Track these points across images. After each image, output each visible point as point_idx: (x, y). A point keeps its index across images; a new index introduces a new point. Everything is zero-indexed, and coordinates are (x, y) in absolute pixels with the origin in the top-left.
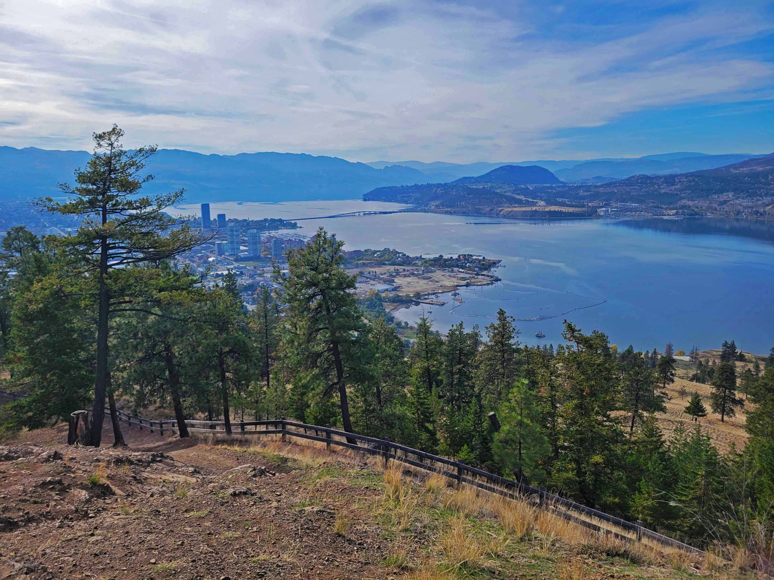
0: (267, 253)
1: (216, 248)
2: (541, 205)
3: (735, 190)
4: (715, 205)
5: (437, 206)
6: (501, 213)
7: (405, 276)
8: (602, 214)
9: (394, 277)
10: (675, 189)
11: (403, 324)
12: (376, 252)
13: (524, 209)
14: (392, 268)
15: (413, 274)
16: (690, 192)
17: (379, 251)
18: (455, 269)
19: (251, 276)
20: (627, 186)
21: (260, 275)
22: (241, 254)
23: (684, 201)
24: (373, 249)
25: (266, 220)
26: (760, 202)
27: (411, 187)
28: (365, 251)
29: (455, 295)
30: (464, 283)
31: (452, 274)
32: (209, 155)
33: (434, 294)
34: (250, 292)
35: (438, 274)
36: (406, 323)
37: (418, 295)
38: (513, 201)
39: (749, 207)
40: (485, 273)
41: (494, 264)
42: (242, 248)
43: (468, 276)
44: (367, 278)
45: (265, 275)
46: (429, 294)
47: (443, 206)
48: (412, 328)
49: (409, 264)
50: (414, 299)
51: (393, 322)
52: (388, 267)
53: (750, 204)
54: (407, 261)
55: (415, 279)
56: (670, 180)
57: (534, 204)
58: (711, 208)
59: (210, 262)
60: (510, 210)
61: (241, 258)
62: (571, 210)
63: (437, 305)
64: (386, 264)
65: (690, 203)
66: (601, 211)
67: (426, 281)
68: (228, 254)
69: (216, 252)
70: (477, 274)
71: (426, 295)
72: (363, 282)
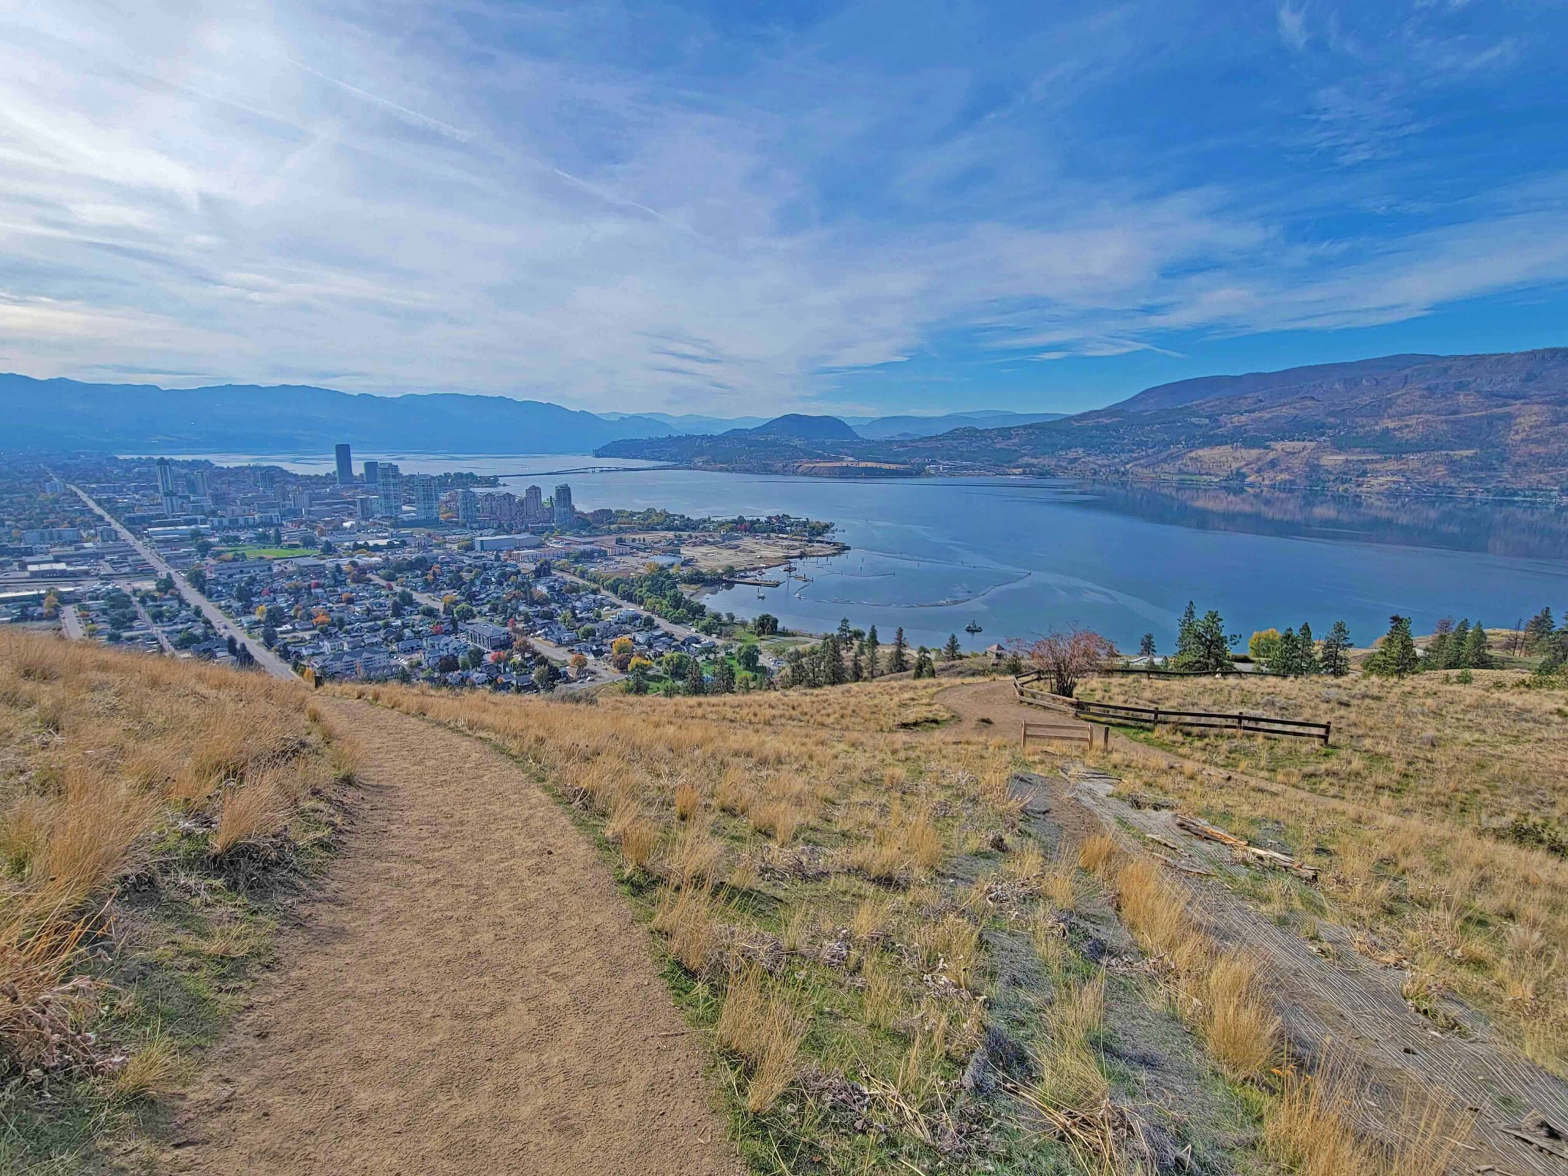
0: (450, 514)
1: (358, 508)
2: (849, 461)
3: (1084, 446)
4: (1064, 464)
5: (706, 462)
6: (800, 470)
7: (695, 545)
8: (933, 472)
9: (678, 545)
10: (1014, 444)
11: (725, 619)
12: (632, 514)
13: (830, 465)
14: (671, 535)
15: (707, 542)
16: (1030, 447)
17: (639, 513)
18: (773, 535)
19: (421, 547)
20: (953, 439)
21: (438, 546)
22: (404, 517)
23: (1026, 459)
24: (629, 510)
25: (447, 475)
26: (1117, 460)
27: (663, 440)
28: (618, 511)
29: (790, 570)
30: (796, 552)
31: (770, 542)
32: (356, 394)
33: (754, 569)
34: (419, 572)
35: (748, 542)
36: (731, 617)
37: (731, 571)
38: (811, 456)
39: (1105, 466)
40: (819, 538)
41: (827, 527)
42: (405, 508)
43: (796, 543)
44: (632, 548)
45: (448, 546)
46: (746, 569)
47: (715, 461)
48: (744, 624)
49: (694, 529)
50: (724, 578)
51: (703, 614)
52: (662, 534)
53: (1106, 462)
54: (689, 525)
55: (713, 549)
56: (1005, 433)
57: (842, 460)
58: (1061, 466)
59: (346, 529)
60: (812, 465)
61: (403, 521)
62: (893, 467)
63: (767, 585)
64: (656, 530)
65: (1034, 461)
66: (931, 468)
67: (732, 552)
68: (379, 516)
69: (359, 513)
70: (810, 541)
71: (741, 571)
72: (626, 554)
